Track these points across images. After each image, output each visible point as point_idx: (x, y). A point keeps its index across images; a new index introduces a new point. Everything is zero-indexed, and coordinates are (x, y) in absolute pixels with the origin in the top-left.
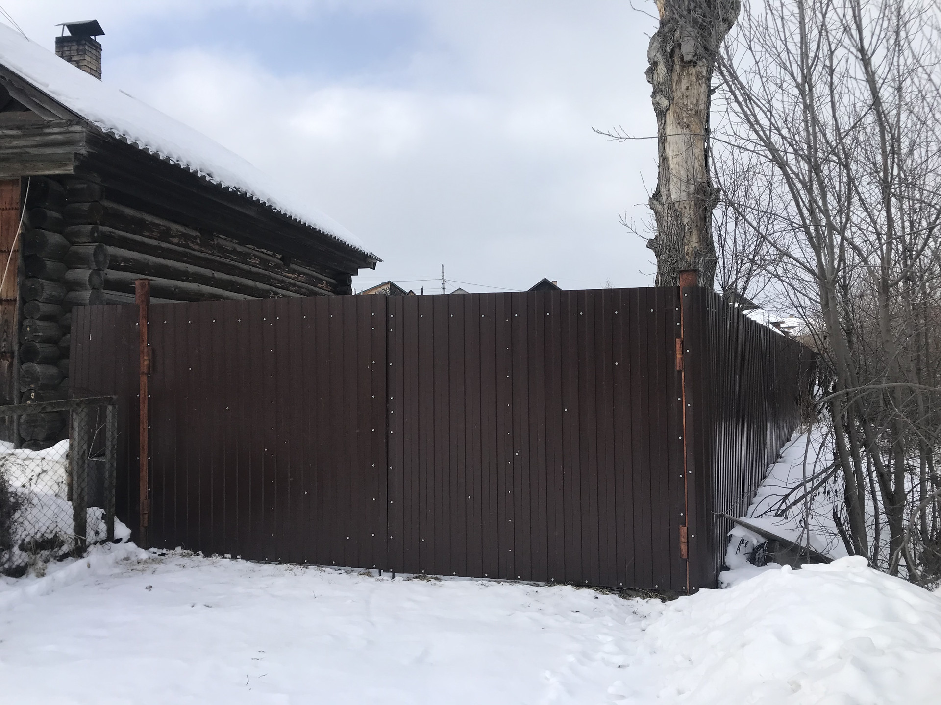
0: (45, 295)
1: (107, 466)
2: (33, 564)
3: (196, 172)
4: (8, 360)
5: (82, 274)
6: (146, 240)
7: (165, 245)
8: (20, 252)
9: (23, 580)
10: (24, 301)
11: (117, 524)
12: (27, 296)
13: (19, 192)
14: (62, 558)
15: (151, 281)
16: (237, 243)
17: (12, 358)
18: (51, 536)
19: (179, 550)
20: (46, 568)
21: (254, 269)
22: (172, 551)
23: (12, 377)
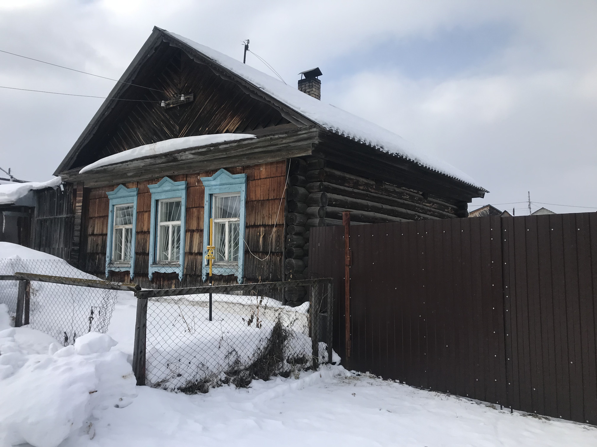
0: (297, 222)
1: (328, 319)
2: (293, 371)
3: (375, 147)
4: (279, 257)
5: (315, 209)
6: (347, 189)
7: (356, 191)
8: (285, 199)
9: (288, 379)
10: (287, 225)
11: (334, 353)
12: (289, 222)
13: (285, 167)
14: (307, 370)
15: (351, 212)
16: (396, 187)
17: (282, 255)
18: (301, 356)
19: (368, 373)
20: (299, 374)
21: (406, 202)
22: (364, 374)
23: (281, 266)
